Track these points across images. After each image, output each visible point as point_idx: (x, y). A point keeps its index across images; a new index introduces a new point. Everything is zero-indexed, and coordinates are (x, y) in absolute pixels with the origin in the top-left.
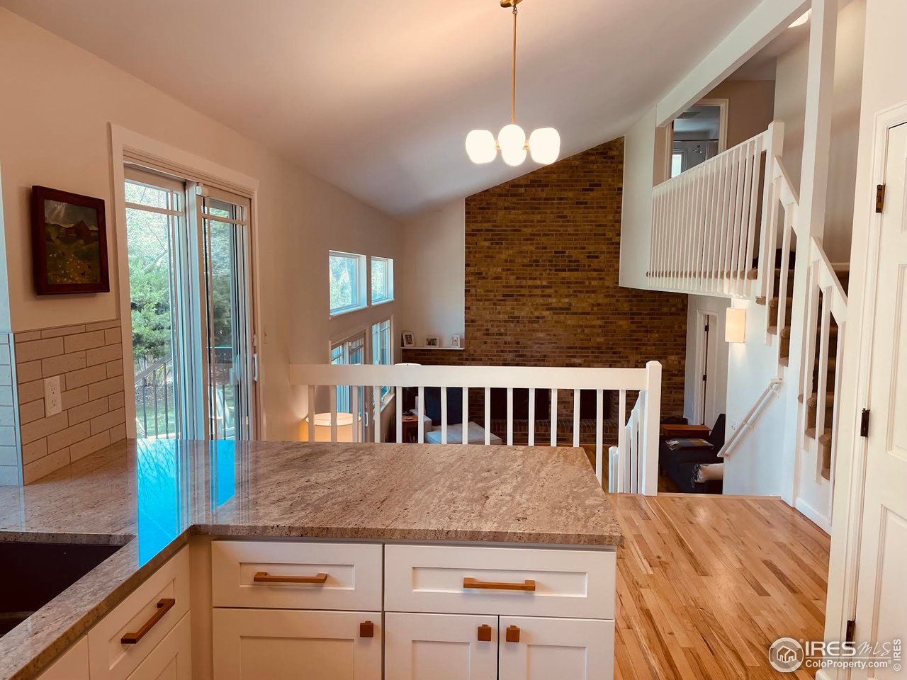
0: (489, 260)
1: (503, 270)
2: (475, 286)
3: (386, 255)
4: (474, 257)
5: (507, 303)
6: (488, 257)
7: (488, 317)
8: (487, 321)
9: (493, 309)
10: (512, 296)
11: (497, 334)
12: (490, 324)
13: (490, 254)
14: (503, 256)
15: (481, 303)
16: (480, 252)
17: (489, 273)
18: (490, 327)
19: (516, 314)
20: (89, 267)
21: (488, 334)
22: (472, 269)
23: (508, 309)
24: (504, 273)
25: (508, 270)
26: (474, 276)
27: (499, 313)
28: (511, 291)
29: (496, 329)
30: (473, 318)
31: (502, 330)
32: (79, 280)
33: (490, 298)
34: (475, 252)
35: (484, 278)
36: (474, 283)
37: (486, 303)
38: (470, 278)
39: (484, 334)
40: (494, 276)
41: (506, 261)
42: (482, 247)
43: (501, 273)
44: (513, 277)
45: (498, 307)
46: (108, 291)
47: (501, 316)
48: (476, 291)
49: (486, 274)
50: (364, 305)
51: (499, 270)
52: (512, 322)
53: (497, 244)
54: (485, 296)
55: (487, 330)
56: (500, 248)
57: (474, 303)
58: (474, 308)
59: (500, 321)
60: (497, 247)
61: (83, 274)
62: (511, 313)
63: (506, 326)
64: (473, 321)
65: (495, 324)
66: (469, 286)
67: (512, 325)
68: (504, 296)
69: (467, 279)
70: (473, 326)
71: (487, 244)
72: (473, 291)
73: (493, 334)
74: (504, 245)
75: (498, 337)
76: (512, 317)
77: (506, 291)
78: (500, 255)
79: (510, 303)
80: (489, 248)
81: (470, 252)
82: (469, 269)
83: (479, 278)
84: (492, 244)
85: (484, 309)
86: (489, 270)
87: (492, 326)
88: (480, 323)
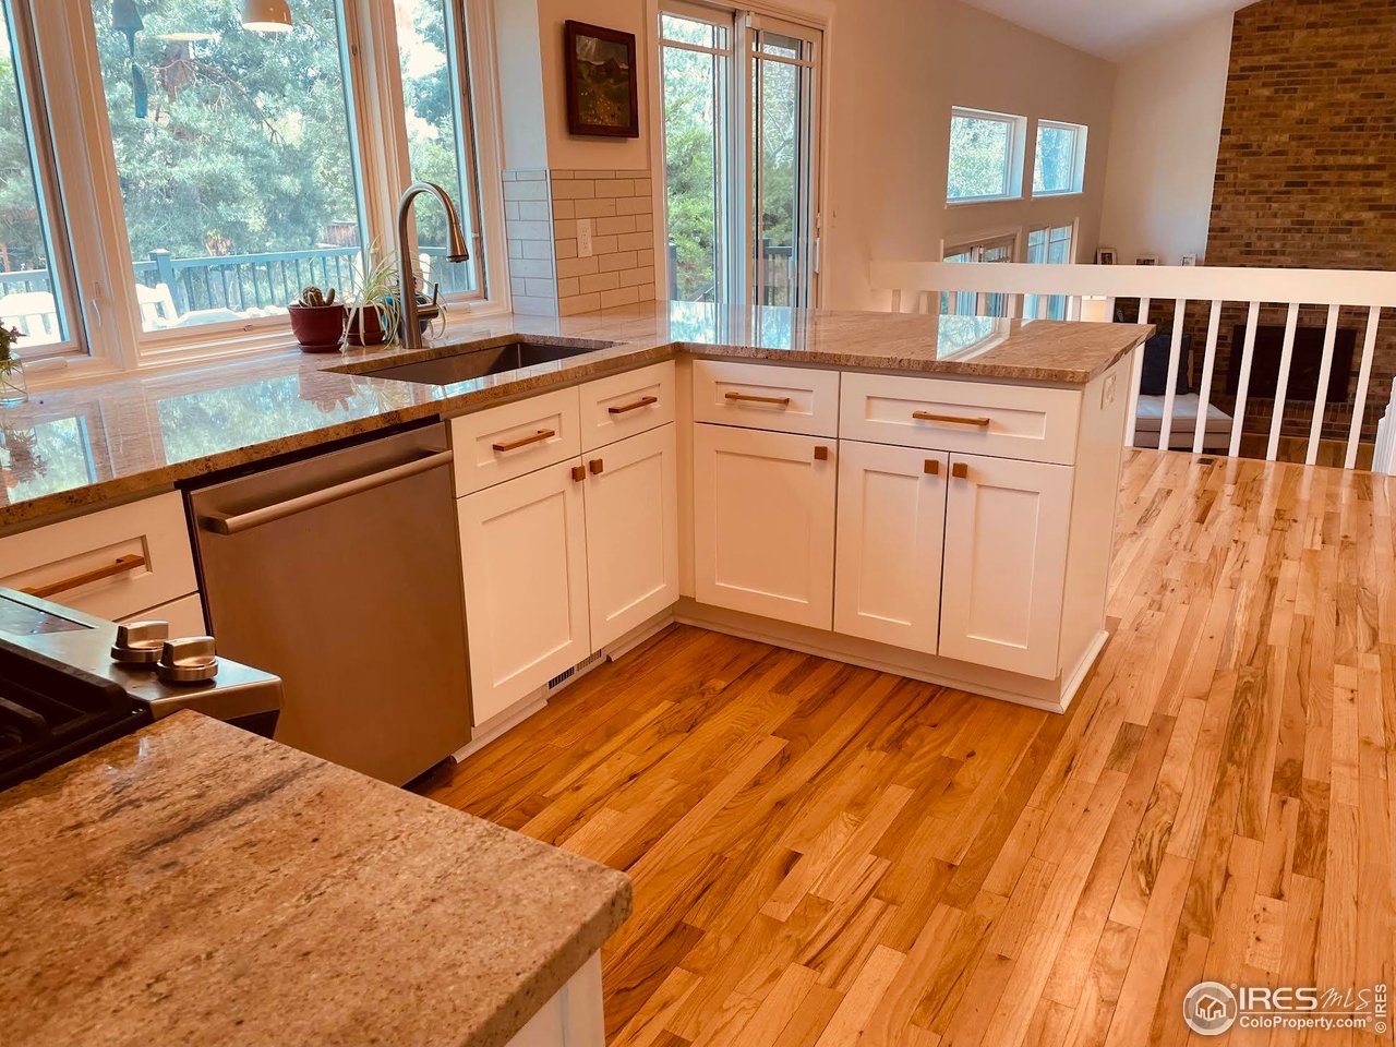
0: (1266, 121)
1: (1292, 138)
2: (1235, 169)
3: (1076, 118)
4: (1240, 117)
5: (1294, 197)
6: (1267, 115)
7: (1253, 223)
8: (1250, 230)
9: (1263, 207)
10: (1304, 184)
11: (1266, 253)
12: (1254, 236)
13: (1271, 110)
14: (1296, 114)
15: (1242, 198)
16: (1251, 108)
17: (1266, 145)
18: (1254, 239)
19: (1308, 216)
20: (619, 109)
21: (1248, 253)
22: (1232, 138)
23: (1293, 207)
24: (1294, 143)
25: (1302, 138)
26: (1236, 148)
27: (1275, 216)
28: (1301, 176)
29: (1265, 244)
30: (1224, 224)
31: (1277, 246)
32: (608, 122)
33: (1261, 188)
34: (1243, 109)
35: (1254, 154)
36: (1234, 164)
37: (1253, 198)
38: (1227, 155)
39: (1242, 253)
40: (1275, 149)
41: (1301, 122)
42: (1257, 98)
43: (1288, 143)
44: (1308, 151)
45: (1275, 205)
46: (637, 136)
47: (1278, 221)
48: (1236, 177)
49: (1259, 146)
50: (1017, 194)
51: (1285, 138)
52: (1298, 231)
53: (1286, 91)
54: (1252, 185)
55: (1248, 245)
56: (1290, 99)
57: (1230, 198)
58: (1229, 207)
59: (1274, 230)
60: (1287, 96)
61: (613, 116)
62: (1298, 215)
63: (1284, 238)
64: (1223, 230)
65: (1264, 234)
66: (1223, 169)
67: (1298, 236)
68: (1288, 184)
69: (1221, 157)
70: (1222, 238)
71: (1266, 92)
72: (1230, 177)
73: (1259, 253)
74: (1300, 93)
75: (1268, 258)
76: (1299, 223)
77: (1293, 176)
78: (1291, 112)
79: (1299, 197)
80: (1269, 99)
81: (1232, 109)
82: (1227, 138)
83: (1244, 154)
84: (1277, 91)
85: (1249, 208)
86: (1265, 140)
87: (1260, 238)
88: (1237, 232)
